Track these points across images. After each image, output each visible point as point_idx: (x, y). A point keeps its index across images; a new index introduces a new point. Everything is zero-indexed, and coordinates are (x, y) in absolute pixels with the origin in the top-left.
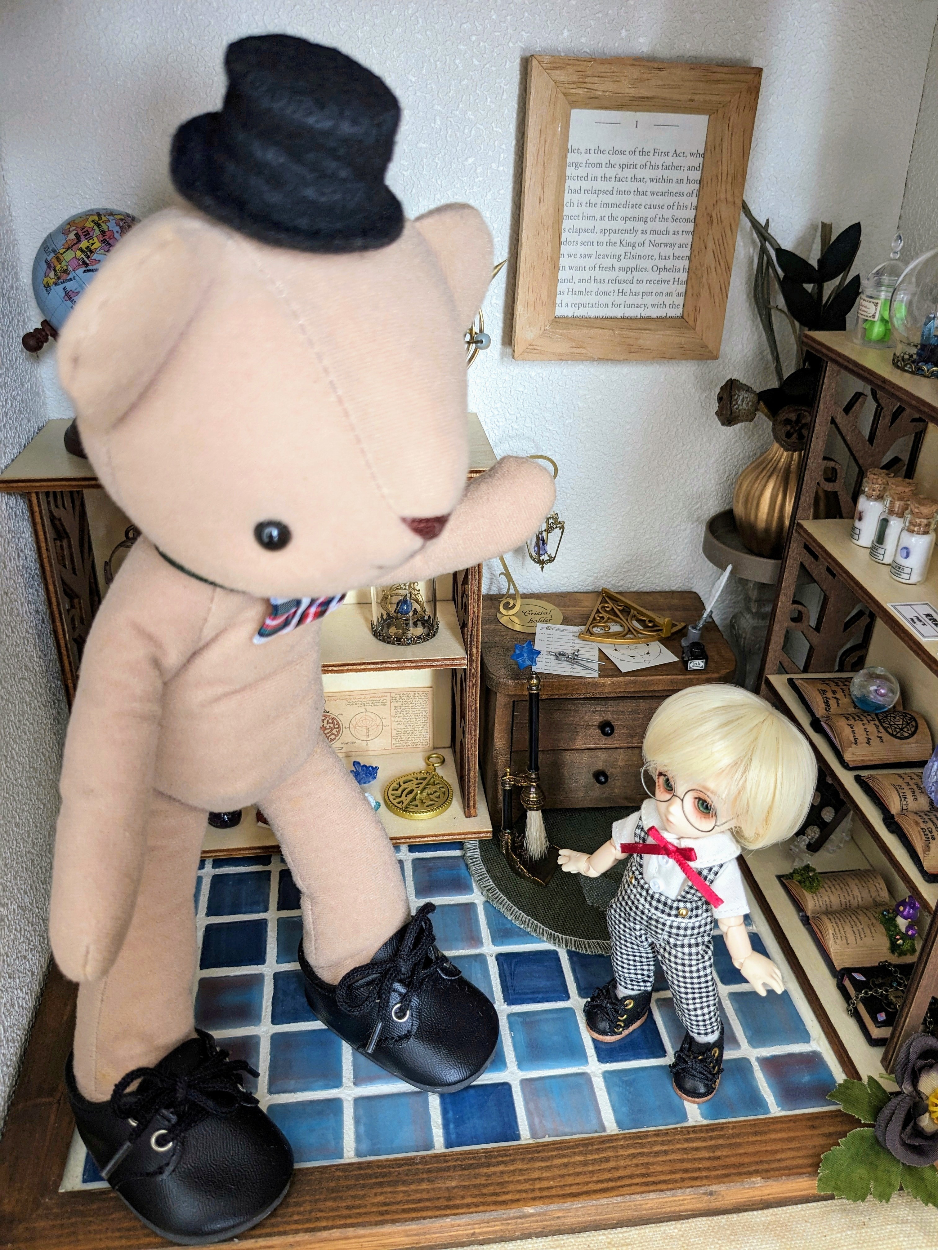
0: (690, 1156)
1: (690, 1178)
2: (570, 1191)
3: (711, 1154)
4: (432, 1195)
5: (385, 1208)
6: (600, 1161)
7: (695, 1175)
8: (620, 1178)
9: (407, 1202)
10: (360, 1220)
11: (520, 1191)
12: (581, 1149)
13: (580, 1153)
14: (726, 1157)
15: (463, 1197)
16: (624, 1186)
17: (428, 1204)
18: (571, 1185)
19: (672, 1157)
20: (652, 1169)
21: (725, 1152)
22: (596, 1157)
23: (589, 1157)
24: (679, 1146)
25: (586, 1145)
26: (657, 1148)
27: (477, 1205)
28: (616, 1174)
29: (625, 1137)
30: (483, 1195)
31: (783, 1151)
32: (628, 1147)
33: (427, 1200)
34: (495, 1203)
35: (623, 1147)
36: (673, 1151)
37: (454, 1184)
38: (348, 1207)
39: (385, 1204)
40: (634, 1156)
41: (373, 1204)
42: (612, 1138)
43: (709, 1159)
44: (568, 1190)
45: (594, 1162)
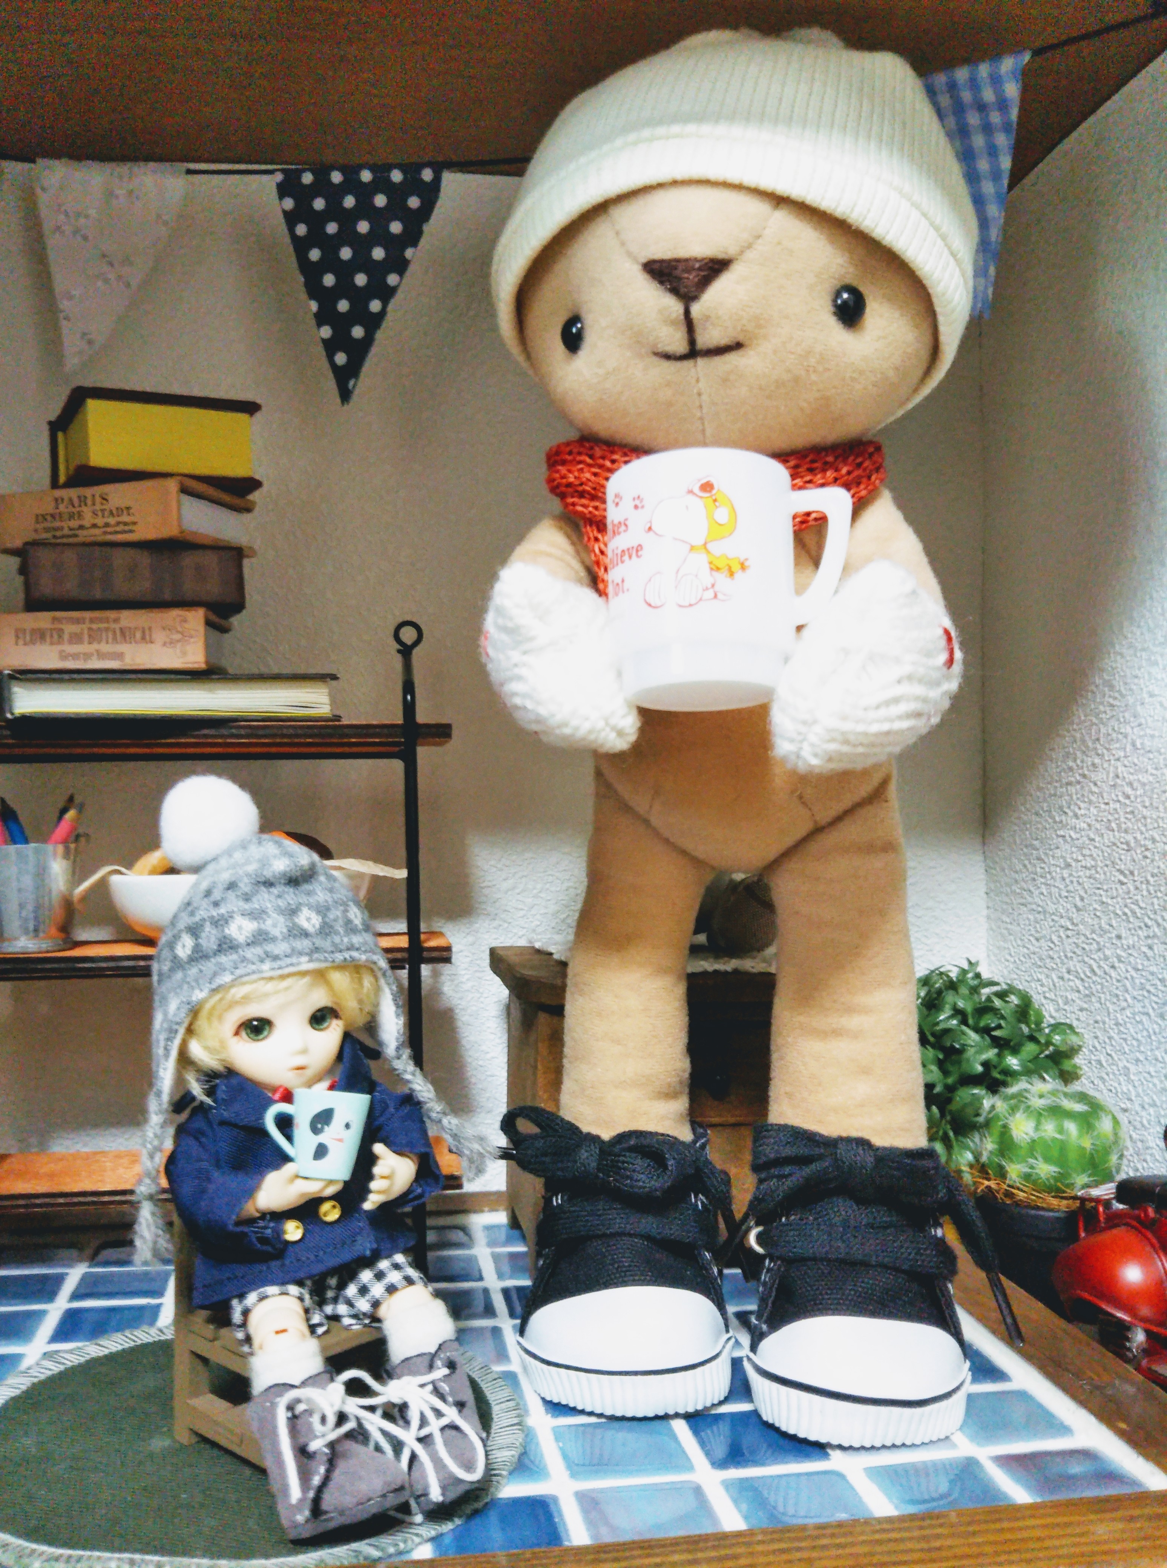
3: (924, 1545)
12: (685, 1546)
13: (684, 1551)
14: (951, 1547)
19: (854, 1550)
21: (949, 1542)
22: (713, 1554)
23: (702, 1555)
24: (864, 1538)
25: (694, 1543)
26: (825, 1542)
29: (764, 1532)
31: (1050, 1537)
32: (772, 1541)
35: (762, 1542)
36: (853, 1544)
40: (783, 1551)
42: (739, 1534)
43: (922, 1550)
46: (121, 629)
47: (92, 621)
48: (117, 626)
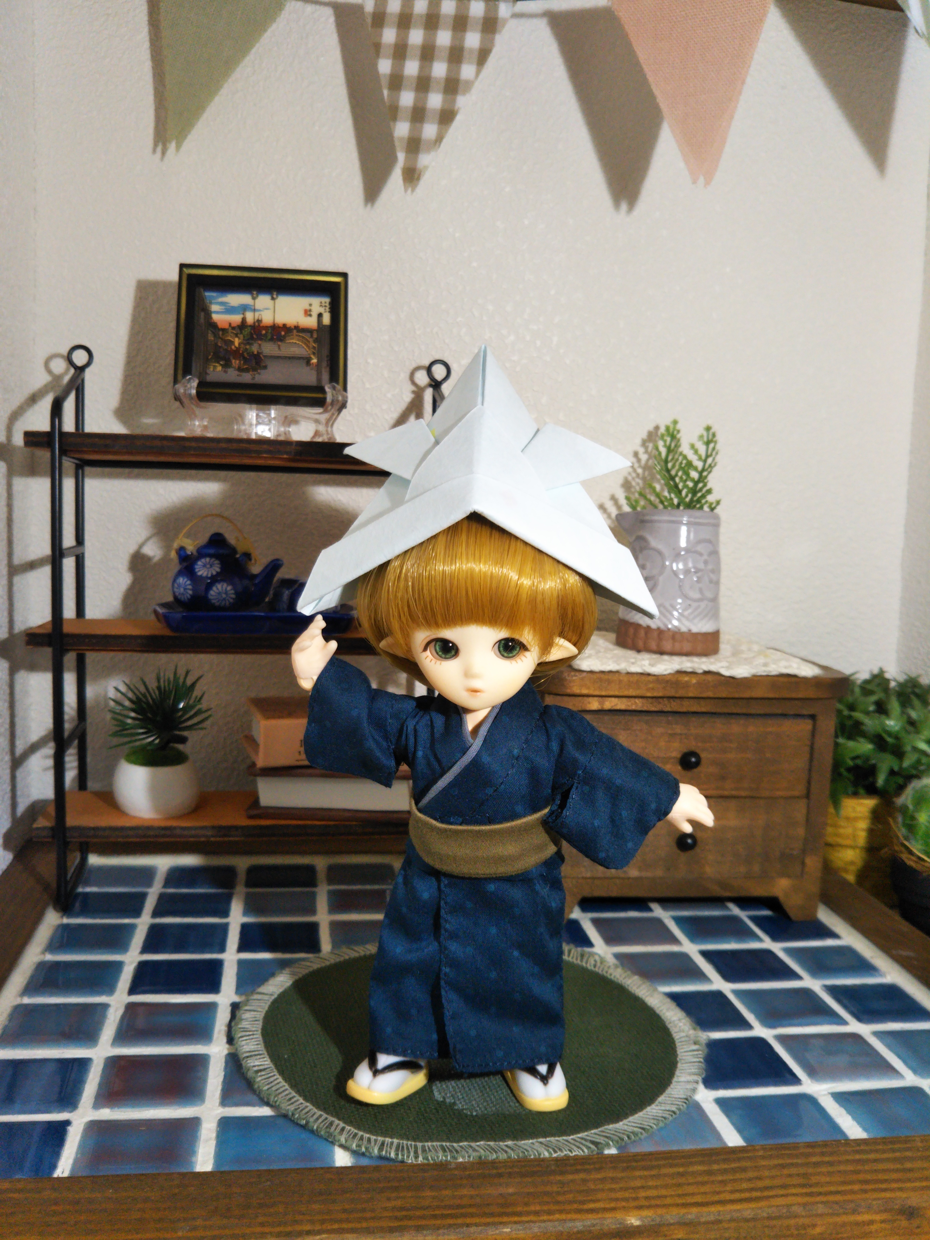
0: (867, 1167)
1: (874, 1190)
2: (692, 1201)
3: (899, 1166)
4: (478, 1200)
5: (404, 1213)
6: (734, 1171)
7: (884, 1186)
8: (767, 1188)
9: (438, 1207)
10: (364, 1225)
11: (617, 1200)
14: (922, 1169)
15: (526, 1204)
16: (776, 1196)
17: (471, 1210)
18: (693, 1194)
20: (814, 1180)
21: (919, 1164)
23: (715, 1167)
24: (848, 1157)
26: (814, 1159)
27: (550, 1213)
28: (760, 1184)
30: (558, 1203)
33: (470, 1206)
34: (580, 1211)
35: (763, 1158)
36: (840, 1162)
37: (511, 1190)
38: (345, 1211)
39: (402, 1209)
41: (385, 1209)
44: (690, 1200)
45: (725, 1171)
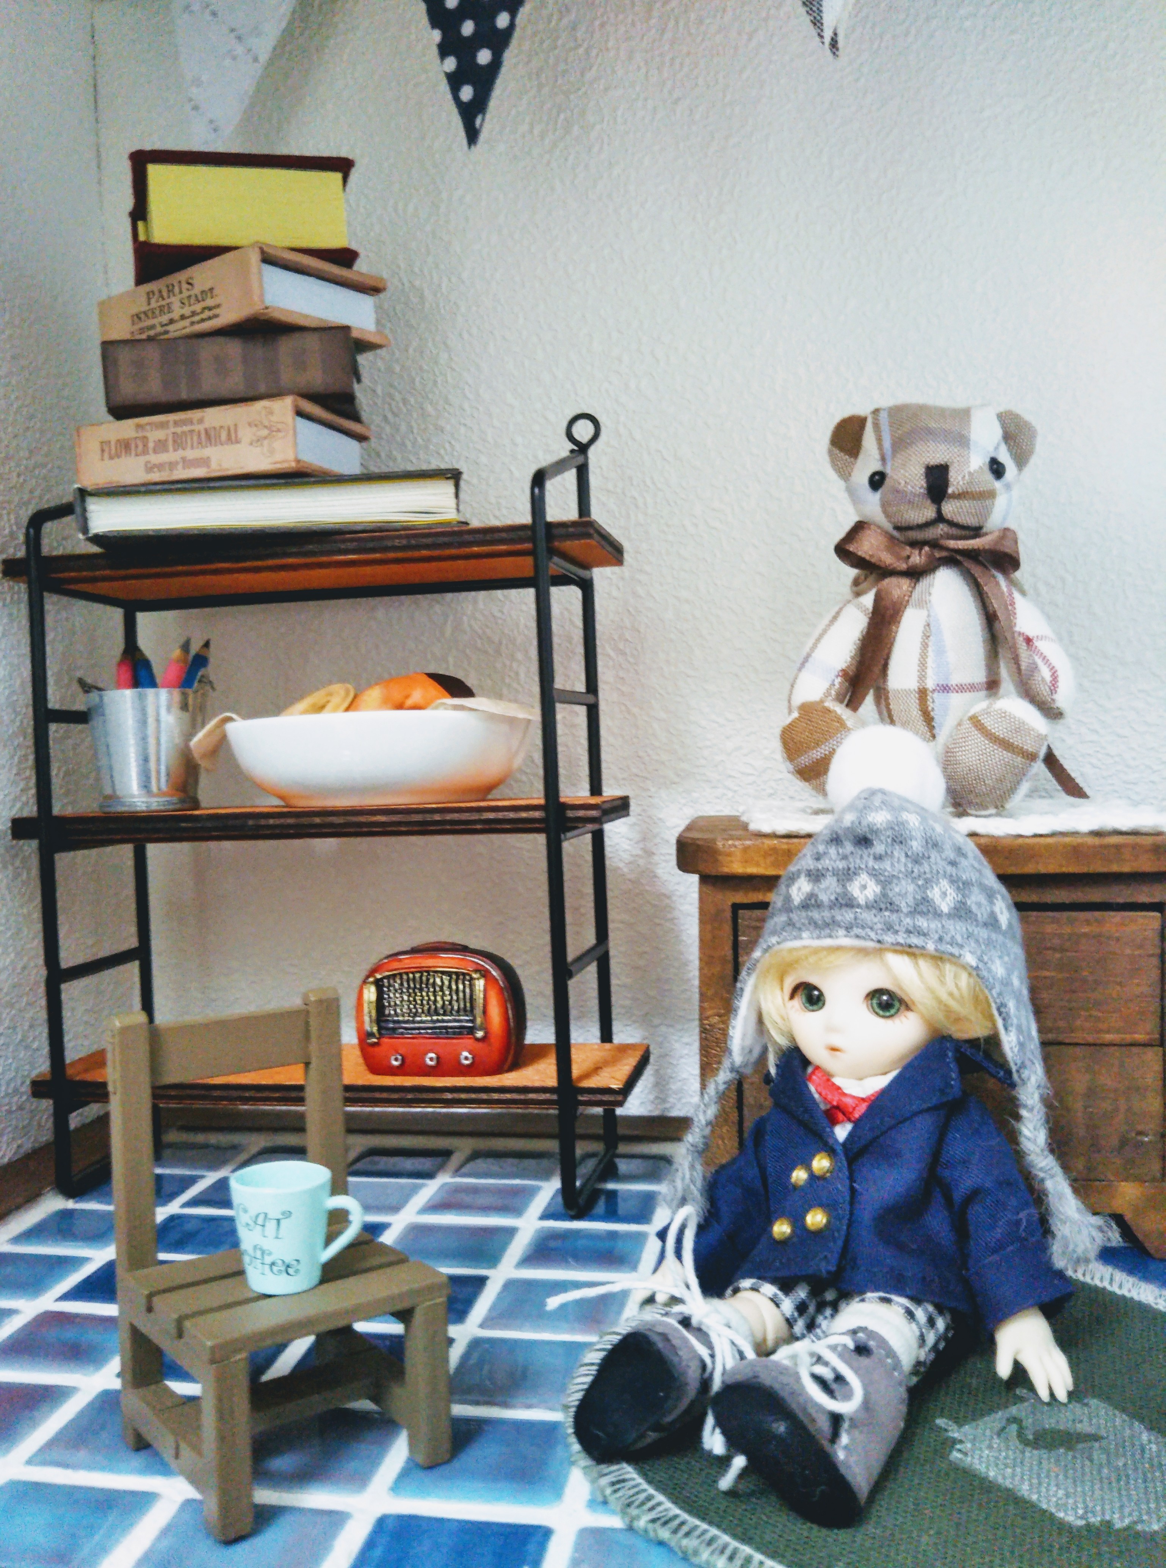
46: (206, 430)
47: (176, 423)
48: (201, 427)
